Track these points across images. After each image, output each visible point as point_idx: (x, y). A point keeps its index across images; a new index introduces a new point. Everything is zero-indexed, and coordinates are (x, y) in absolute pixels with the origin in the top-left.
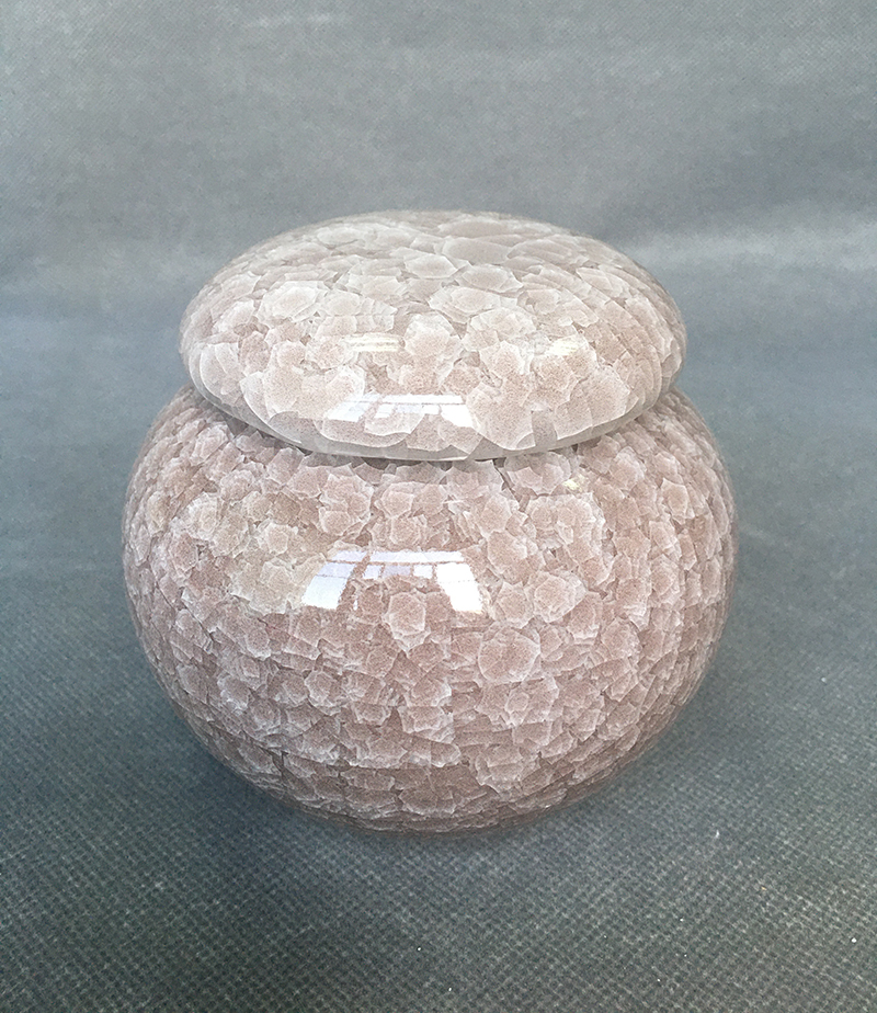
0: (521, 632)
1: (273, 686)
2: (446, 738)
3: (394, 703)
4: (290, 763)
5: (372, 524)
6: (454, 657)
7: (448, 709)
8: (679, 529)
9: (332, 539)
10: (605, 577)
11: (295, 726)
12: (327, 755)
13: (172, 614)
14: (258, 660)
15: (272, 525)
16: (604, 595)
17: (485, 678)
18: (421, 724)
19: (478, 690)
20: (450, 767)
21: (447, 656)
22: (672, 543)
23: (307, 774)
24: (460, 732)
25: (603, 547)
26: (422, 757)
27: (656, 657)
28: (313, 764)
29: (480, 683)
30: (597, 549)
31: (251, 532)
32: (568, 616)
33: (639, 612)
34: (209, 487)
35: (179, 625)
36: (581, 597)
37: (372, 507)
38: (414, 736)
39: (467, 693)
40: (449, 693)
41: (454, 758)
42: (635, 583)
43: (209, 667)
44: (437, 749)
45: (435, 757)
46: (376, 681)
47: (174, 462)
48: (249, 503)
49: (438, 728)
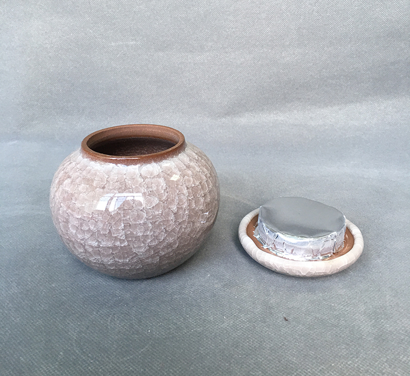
0: (141, 210)
1: (81, 225)
2: (123, 238)
3: (110, 228)
4: (87, 247)
5: (106, 184)
6: (124, 216)
7: (123, 230)
8: (188, 188)
9: (96, 188)
10: (164, 198)
11: (87, 236)
12: (95, 244)
13: (59, 210)
14: (78, 219)
15: (83, 185)
16: (163, 203)
17: (132, 222)
18: (116, 234)
19: (130, 225)
20: (125, 246)
21: (122, 216)
22: (185, 191)
23: (90, 250)
24: (127, 236)
25: (164, 191)
26: (118, 243)
27: (180, 221)
28: (92, 247)
29: (131, 223)
30: (163, 192)
31: (78, 187)
32: (153, 207)
33: (174, 208)
34: (69, 177)
35: (60, 212)
36: (157, 203)
37: (107, 180)
38: (115, 237)
39: (128, 226)
40: (123, 225)
41: (126, 243)
42: (173, 200)
43: (67, 222)
44: (122, 241)
45: (121, 243)
46: (105, 222)
47: (63, 172)
48: (78, 181)
49: (121, 235)
